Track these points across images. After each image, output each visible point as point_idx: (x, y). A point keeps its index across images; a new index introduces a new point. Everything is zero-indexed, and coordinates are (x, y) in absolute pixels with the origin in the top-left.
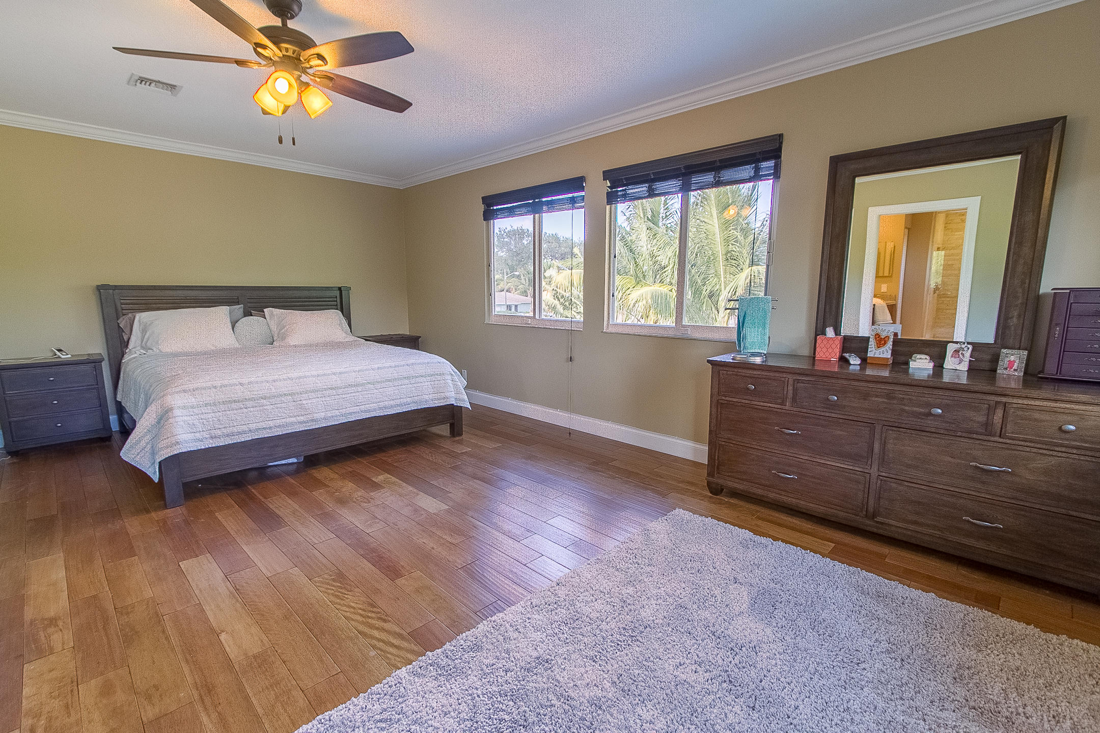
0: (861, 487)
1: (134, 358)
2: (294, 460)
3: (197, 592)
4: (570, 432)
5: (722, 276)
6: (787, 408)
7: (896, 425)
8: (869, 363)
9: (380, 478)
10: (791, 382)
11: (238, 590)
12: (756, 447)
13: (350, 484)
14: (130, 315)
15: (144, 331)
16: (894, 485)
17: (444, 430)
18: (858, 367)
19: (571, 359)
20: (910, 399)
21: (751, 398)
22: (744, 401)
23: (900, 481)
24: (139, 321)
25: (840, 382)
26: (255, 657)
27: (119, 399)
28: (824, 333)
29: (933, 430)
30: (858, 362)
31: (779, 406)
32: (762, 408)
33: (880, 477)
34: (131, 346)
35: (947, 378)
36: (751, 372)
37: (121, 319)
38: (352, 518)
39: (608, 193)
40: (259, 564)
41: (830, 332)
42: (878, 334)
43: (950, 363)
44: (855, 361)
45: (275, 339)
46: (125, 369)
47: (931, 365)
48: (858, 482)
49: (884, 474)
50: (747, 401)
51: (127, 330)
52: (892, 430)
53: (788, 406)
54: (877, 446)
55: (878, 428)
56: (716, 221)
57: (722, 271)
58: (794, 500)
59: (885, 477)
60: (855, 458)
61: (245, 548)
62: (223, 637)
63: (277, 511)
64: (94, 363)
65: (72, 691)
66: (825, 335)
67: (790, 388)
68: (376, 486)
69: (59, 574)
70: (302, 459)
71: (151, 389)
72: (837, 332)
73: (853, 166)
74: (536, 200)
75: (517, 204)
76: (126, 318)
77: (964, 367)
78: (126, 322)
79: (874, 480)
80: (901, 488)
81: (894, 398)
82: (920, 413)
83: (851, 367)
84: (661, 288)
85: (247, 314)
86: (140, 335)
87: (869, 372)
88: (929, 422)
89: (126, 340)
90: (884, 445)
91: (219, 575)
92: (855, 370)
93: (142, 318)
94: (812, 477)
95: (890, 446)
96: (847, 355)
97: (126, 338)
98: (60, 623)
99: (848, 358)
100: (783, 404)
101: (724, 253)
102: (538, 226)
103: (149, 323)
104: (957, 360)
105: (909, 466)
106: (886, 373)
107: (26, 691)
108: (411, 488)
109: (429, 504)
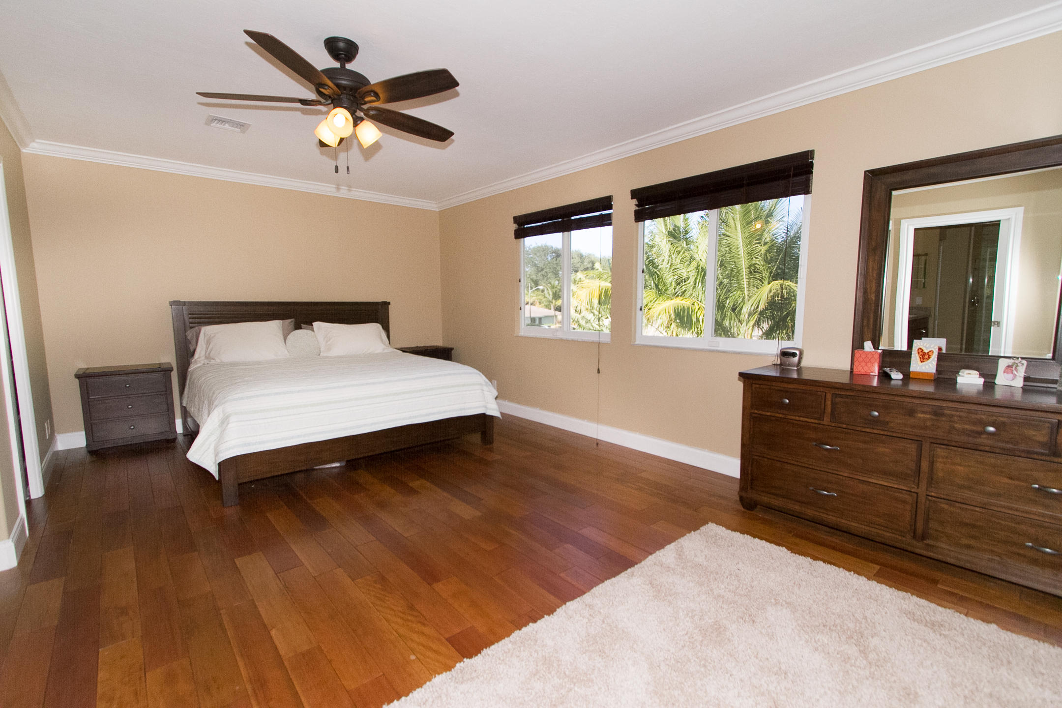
0: (908, 507)
1: (199, 367)
2: (338, 465)
3: (250, 588)
4: (598, 443)
5: (745, 288)
6: (825, 423)
7: (946, 442)
8: (912, 378)
9: (416, 484)
10: (829, 396)
11: (287, 587)
12: (792, 462)
13: (389, 489)
14: (197, 328)
15: (208, 342)
16: (946, 507)
17: (476, 438)
18: (900, 383)
19: (599, 371)
20: (960, 417)
21: (785, 412)
22: (777, 415)
23: (951, 502)
24: (204, 334)
25: (882, 397)
26: (303, 655)
27: (184, 405)
28: (863, 348)
29: (987, 449)
30: (900, 376)
31: (816, 421)
32: (798, 423)
33: (930, 498)
34: (196, 356)
35: (999, 394)
36: (785, 385)
37: (188, 332)
38: (392, 522)
39: (636, 211)
40: (306, 564)
41: (868, 346)
42: (921, 349)
43: (1002, 379)
44: (897, 376)
45: (322, 350)
46: (191, 378)
47: (981, 381)
48: (904, 502)
49: (933, 494)
50: (781, 416)
51: (194, 341)
52: (940, 448)
53: (826, 420)
54: (925, 465)
55: (926, 446)
56: (740, 234)
57: (745, 284)
58: (834, 518)
59: (934, 497)
60: (901, 476)
61: (293, 547)
62: (273, 633)
63: (323, 513)
64: (165, 371)
65: (140, 678)
66: (864, 349)
67: (829, 403)
68: (413, 491)
69: (130, 565)
70: (344, 464)
71: (215, 396)
72: (876, 345)
73: (890, 179)
74: (565, 219)
75: (546, 222)
76: (194, 330)
77: (1019, 383)
78: (193, 334)
79: (922, 499)
80: (952, 509)
81: (943, 415)
82: (973, 431)
83: (893, 382)
84: (682, 302)
85: (298, 327)
86: (204, 346)
87: (913, 387)
88: (983, 440)
89: (192, 350)
90: (932, 464)
91: (271, 573)
92: (897, 385)
93: (207, 331)
94: (853, 495)
95: (939, 465)
96: (887, 370)
97: (192, 349)
98: (130, 612)
99: (888, 372)
100: (821, 418)
101: (747, 266)
102: (567, 243)
103: (213, 335)
104: (1011, 376)
105: (961, 487)
106: (930, 389)
107: (101, 675)
108: (445, 494)
109: (465, 511)
